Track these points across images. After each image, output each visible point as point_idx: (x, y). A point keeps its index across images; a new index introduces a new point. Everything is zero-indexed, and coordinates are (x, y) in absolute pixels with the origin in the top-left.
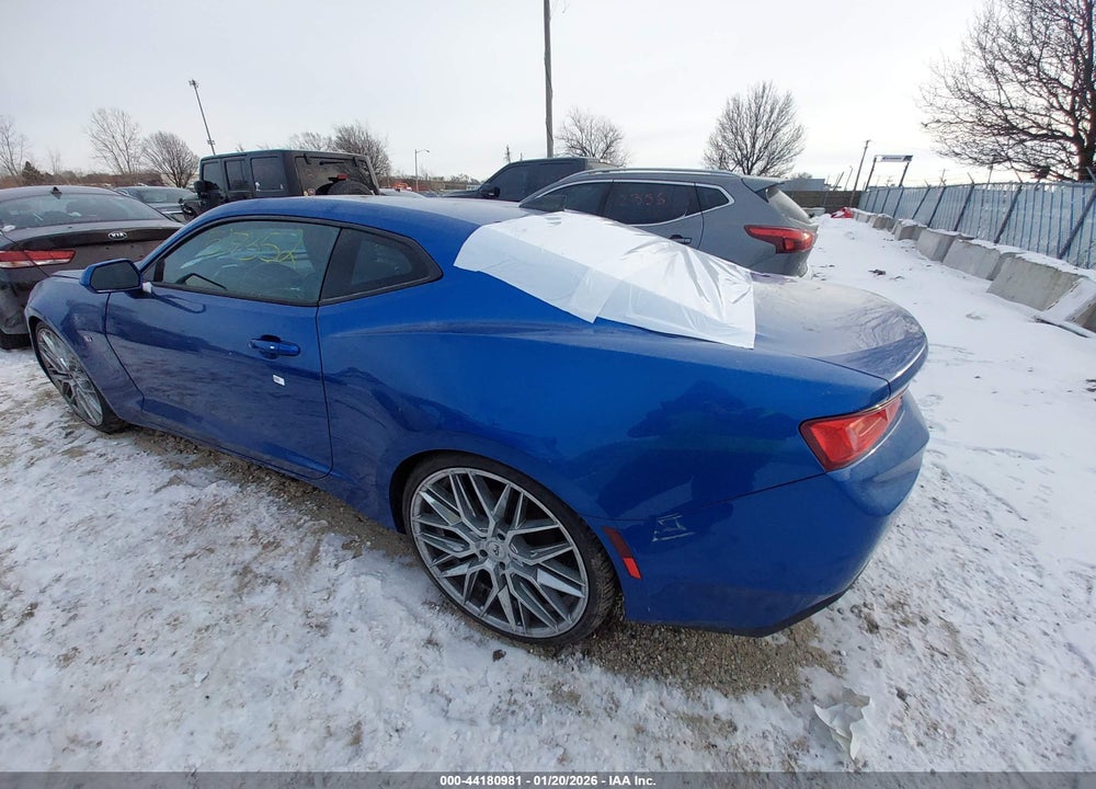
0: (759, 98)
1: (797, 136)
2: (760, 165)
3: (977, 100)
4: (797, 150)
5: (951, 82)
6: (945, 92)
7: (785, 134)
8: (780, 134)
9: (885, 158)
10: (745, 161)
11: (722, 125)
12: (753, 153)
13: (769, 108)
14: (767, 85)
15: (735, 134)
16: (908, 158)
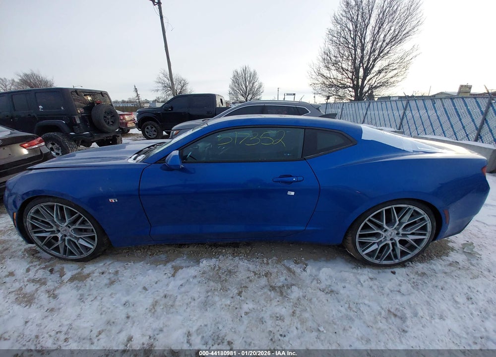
0: (245, 71)
1: (260, 87)
2: (250, 96)
3: (323, 76)
4: (261, 91)
5: (316, 70)
6: (314, 74)
7: (256, 85)
8: (255, 85)
9: (287, 94)
10: (245, 94)
11: (233, 80)
12: (246, 92)
13: (249, 75)
14: (247, 67)
15: (238, 84)
16: (294, 94)
